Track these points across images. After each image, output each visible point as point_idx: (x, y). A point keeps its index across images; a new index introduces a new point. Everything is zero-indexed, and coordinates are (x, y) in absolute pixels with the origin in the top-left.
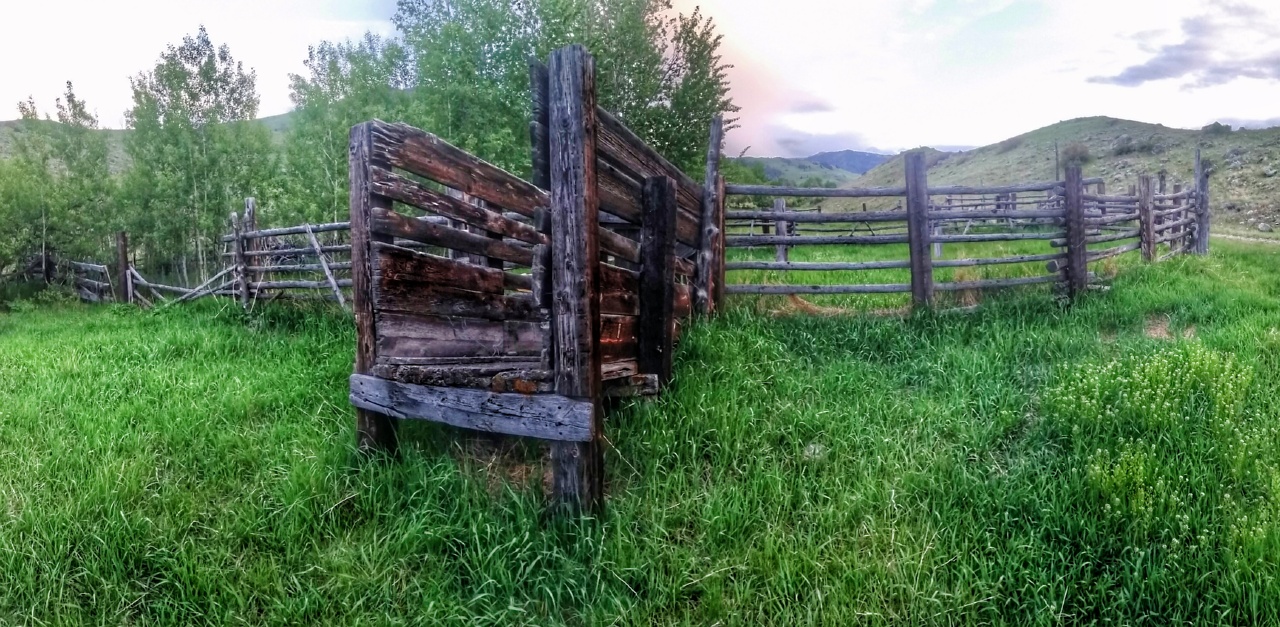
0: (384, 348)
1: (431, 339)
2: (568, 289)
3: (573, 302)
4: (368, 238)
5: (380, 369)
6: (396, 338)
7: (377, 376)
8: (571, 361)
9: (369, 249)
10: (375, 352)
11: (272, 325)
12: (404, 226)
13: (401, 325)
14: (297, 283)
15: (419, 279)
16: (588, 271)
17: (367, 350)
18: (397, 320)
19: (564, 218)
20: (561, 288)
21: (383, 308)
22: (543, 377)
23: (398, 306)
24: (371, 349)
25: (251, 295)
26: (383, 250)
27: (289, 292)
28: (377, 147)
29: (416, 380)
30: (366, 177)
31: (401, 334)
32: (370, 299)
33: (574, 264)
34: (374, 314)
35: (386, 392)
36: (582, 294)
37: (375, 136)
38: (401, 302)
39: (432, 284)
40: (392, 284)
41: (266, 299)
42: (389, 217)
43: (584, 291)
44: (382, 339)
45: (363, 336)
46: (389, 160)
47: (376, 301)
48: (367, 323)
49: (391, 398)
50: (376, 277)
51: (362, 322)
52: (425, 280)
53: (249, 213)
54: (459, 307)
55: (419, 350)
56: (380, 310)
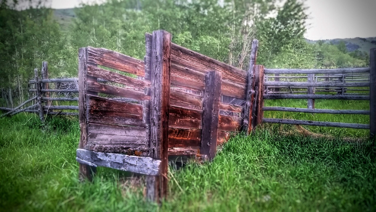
0: (91, 138)
1: (114, 135)
2: (155, 117)
3: (156, 122)
4: (85, 93)
5: (88, 146)
6: (97, 134)
7: (87, 149)
8: (155, 144)
9: (86, 97)
10: (87, 139)
11: (55, 128)
12: (102, 88)
13: (99, 128)
14: (70, 107)
15: (109, 110)
16: (162, 111)
17: (84, 139)
18: (97, 127)
19: (155, 91)
20: (152, 117)
21: (91, 121)
22: (144, 150)
23: (98, 121)
24: (86, 138)
25: (45, 112)
26: (91, 98)
27: (65, 111)
28: (90, 57)
29: (101, 151)
30: (85, 69)
31: (99, 132)
32: (85, 117)
33: (157, 108)
34: (87, 124)
35: (90, 156)
36: (159, 120)
37: (89, 53)
38: (100, 119)
39: (115, 112)
40: (96, 112)
41: (53, 115)
42: (95, 85)
43: (160, 118)
44: (90, 134)
45: (83, 132)
46: (95, 62)
47: (88, 118)
48: (85, 127)
49: (92, 158)
50: (88, 109)
51: (82, 127)
52: (111, 110)
53: (44, 69)
54: (128, 122)
55: (108, 139)
56: (89, 122)
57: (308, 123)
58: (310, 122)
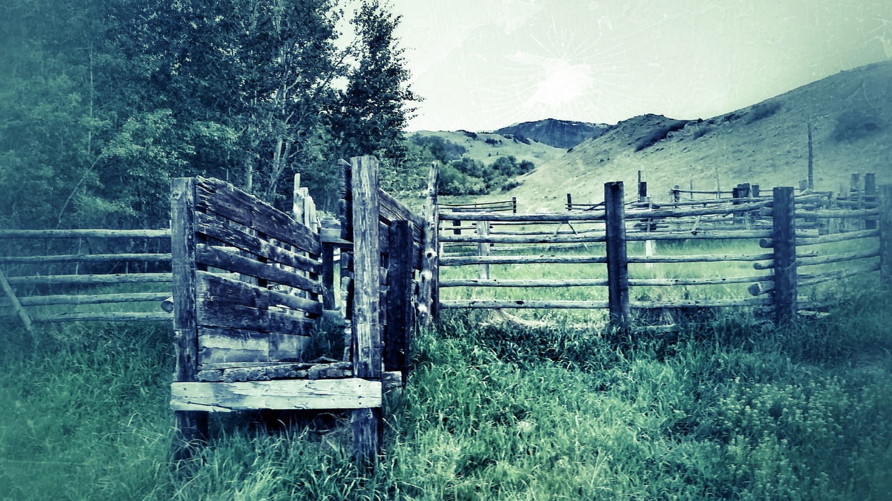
0: (205, 357)
2: (365, 307)
3: (369, 315)
4: (192, 267)
6: (212, 349)
7: (203, 381)
8: (366, 354)
9: (193, 276)
10: (197, 361)
12: (216, 257)
13: (214, 338)
16: (378, 294)
17: (189, 360)
18: (214, 334)
19: (363, 260)
20: (360, 306)
21: (205, 324)
24: (193, 359)
26: (205, 277)
28: (200, 197)
29: (243, 379)
30: (191, 220)
31: (214, 345)
32: (194, 317)
33: (369, 290)
34: (197, 329)
35: (212, 393)
36: (374, 310)
37: (200, 189)
38: (214, 319)
40: (210, 304)
43: (375, 307)
44: (204, 350)
46: (207, 206)
47: (200, 319)
48: (190, 337)
49: (217, 397)
50: (201, 300)
51: (184, 337)
54: (245, 322)
55: (223, 358)
56: (203, 326)
57: (518, 305)
58: (519, 302)
